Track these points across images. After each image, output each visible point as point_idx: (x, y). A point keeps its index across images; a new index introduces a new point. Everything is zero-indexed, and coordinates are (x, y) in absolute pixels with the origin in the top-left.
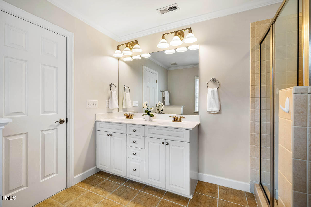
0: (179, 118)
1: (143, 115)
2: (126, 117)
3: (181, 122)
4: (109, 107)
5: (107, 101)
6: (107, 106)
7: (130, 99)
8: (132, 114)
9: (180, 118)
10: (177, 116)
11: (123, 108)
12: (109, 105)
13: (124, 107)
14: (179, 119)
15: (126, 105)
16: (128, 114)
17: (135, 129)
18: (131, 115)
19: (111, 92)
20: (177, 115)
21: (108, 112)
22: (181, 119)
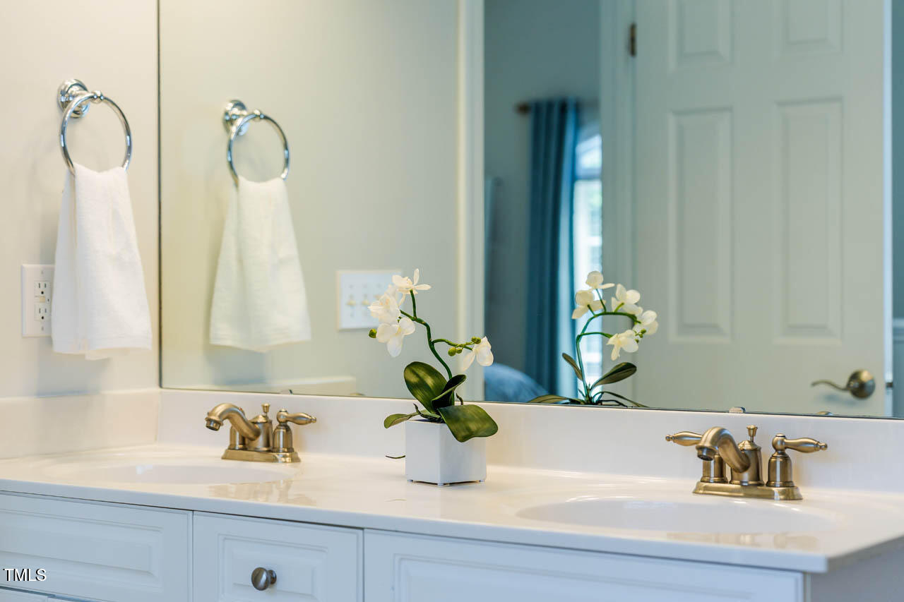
0: (767, 453)
1: (390, 422)
2: (232, 448)
3: (790, 494)
4: (49, 340)
5: (33, 269)
6: (33, 327)
7: (288, 249)
8: (292, 413)
9: (781, 450)
10: (753, 432)
11: (214, 353)
12: (48, 311)
13: (225, 335)
14: (771, 466)
15: (245, 315)
16: (253, 413)
17: (266, 559)
18: (275, 424)
19: (72, 174)
20: (752, 420)
21: (40, 394)
22: (786, 459)
